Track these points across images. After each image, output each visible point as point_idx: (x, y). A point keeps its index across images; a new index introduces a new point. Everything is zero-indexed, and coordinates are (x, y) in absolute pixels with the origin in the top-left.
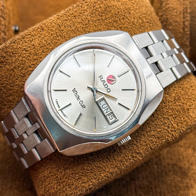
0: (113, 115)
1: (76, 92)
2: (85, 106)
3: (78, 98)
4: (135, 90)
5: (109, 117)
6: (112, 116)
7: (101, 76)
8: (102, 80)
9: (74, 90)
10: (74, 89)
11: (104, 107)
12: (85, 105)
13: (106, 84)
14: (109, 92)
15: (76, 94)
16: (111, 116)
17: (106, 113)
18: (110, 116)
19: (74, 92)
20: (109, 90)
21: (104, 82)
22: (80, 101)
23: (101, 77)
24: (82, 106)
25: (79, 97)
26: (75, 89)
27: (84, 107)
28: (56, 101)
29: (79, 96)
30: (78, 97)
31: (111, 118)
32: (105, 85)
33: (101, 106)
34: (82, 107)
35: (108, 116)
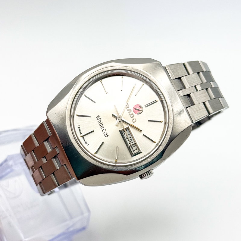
1: (100, 120)
4: (162, 122)
8: (128, 109)
9: (98, 117)
19: (97, 119)
21: (130, 111)
22: (103, 129)
27: (107, 135)
28: (79, 127)
30: (101, 124)
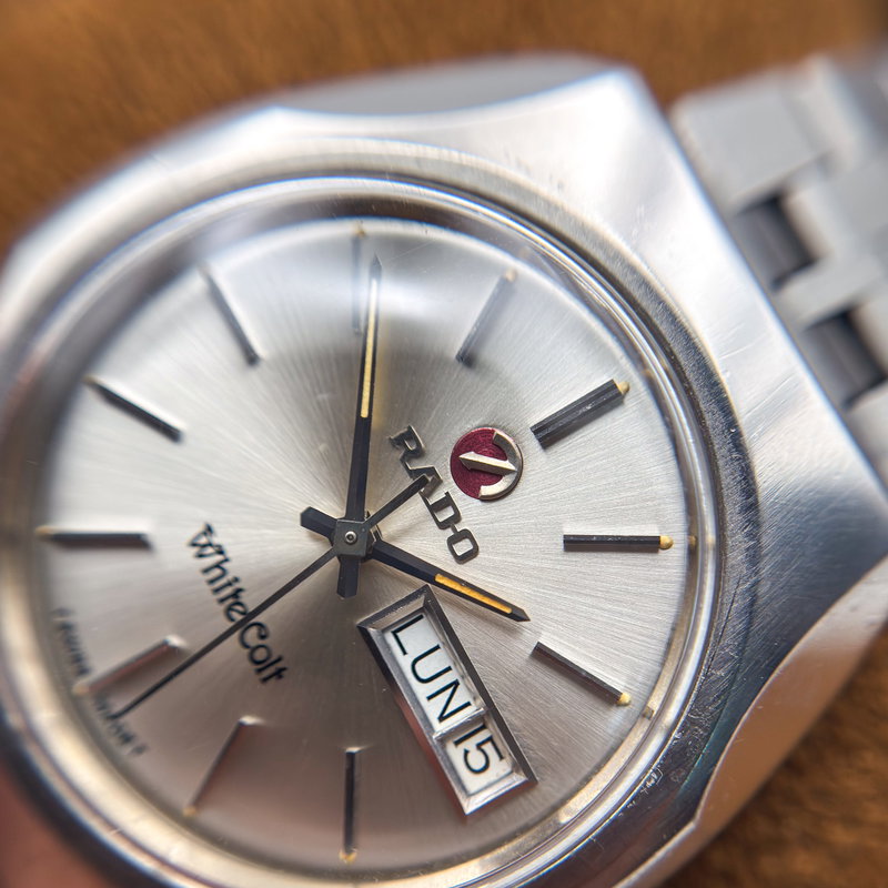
0: (490, 739)
2: (280, 665)
3: (231, 601)
5: (466, 752)
6: (488, 748)
7: (410, 435)
10: (205, 534)
11: (425, 669)
12: (279, 659)
13: (447, 501)
14: (462, 559)
15: (217, 572)
16: (479, 746)
17: (442, 718)
18: (471, 744)
20: (463, 547)
23: (412, 447)
24: (261, 666)
25: (236, 594)
26: (209, 530)
29: (240, 590)
31: (477, 760)
32: (434, 509)
33: (405, 662)
34: (260, 671)
35: (457, 743)
